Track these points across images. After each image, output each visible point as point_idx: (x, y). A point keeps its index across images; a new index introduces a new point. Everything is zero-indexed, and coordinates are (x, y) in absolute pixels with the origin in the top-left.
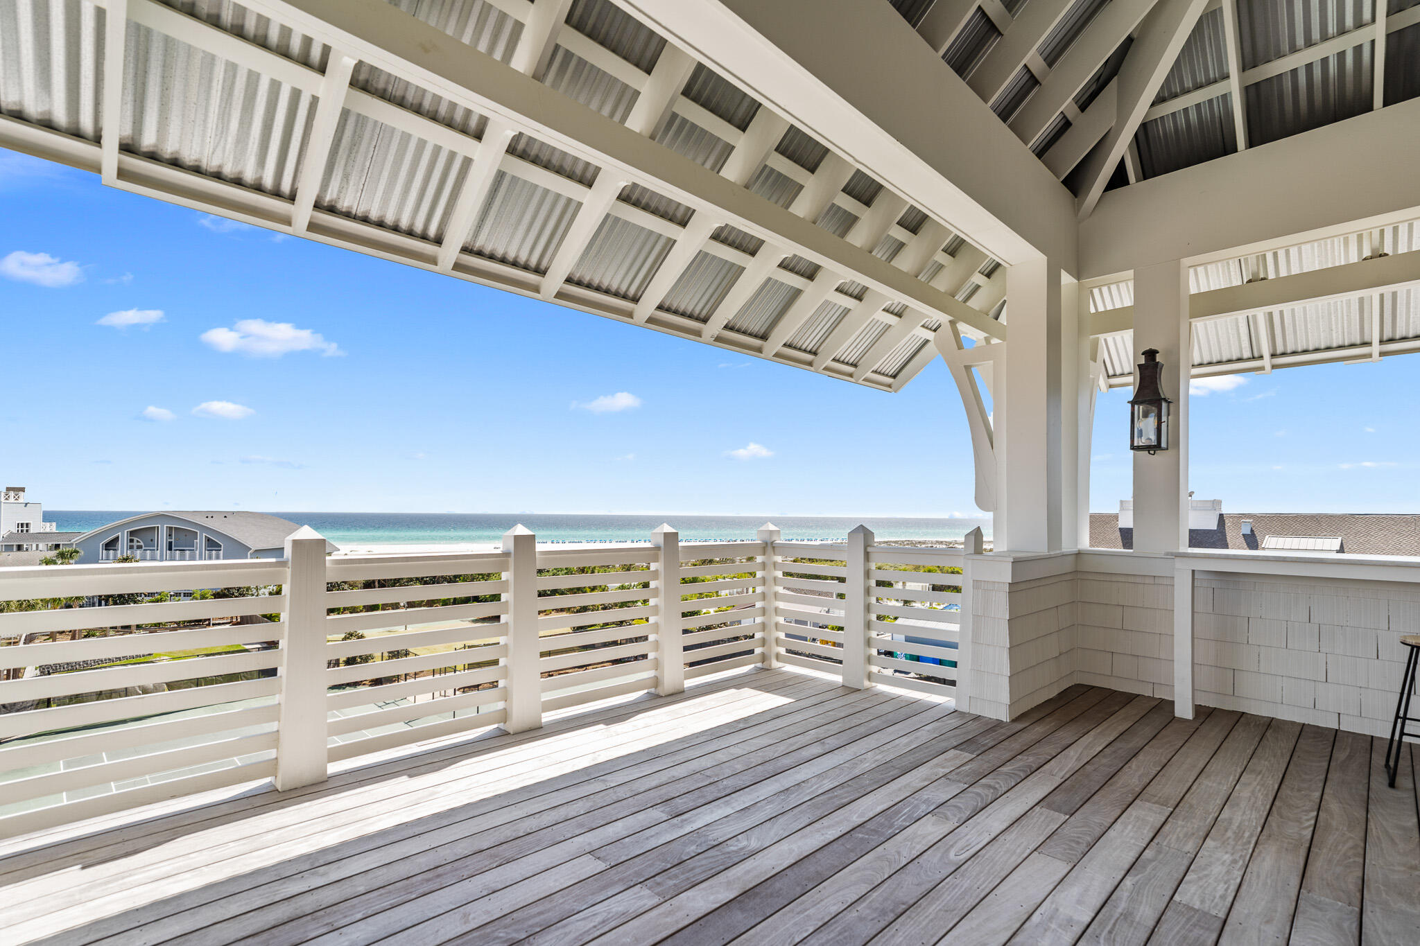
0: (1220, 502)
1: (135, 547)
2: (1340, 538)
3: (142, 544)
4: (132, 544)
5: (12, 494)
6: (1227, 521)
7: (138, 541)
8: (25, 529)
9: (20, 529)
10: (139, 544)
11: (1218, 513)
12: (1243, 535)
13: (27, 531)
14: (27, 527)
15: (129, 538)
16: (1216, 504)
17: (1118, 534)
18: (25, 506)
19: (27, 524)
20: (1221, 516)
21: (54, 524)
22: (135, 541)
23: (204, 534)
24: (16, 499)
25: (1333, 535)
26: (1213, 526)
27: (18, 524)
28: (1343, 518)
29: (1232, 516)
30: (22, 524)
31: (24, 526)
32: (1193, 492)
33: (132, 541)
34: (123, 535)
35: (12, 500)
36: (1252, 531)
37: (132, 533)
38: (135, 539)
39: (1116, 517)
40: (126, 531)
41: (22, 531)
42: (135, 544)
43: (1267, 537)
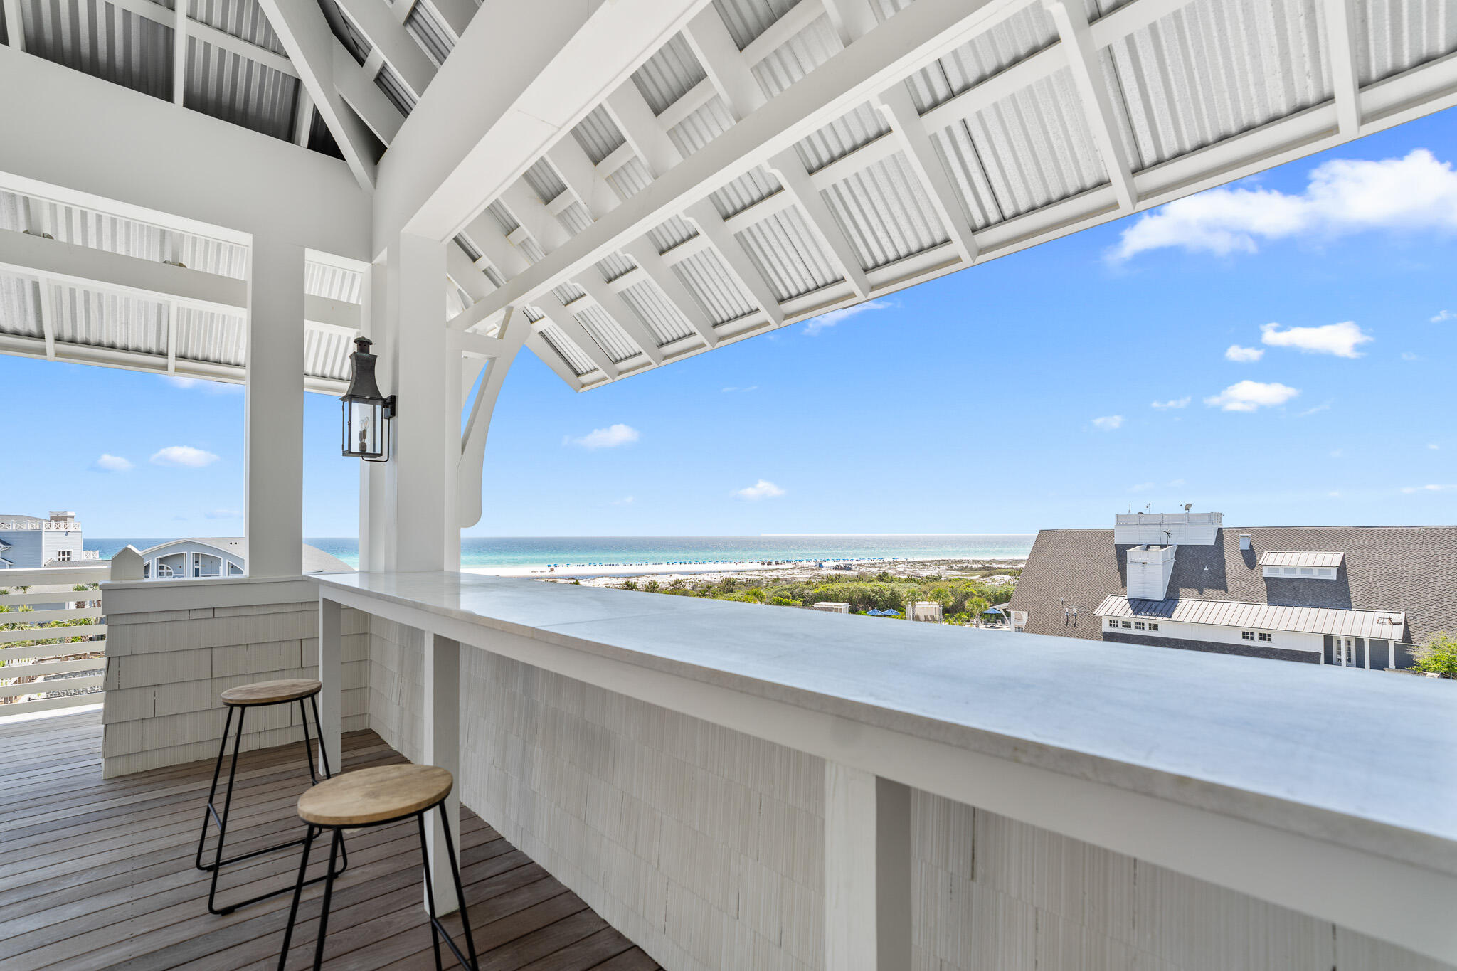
0: (1220, 515)
1: (165, 574)
2: (1342, 554)
3: (171, 570)
4: (162, 571)
5: (53, 523)
6: (1225, 536)
7: (168, 568)
8: (66, 557)
9: (61, 557)
10: (169, 571)
11: (1216, 527)
12: (1242, 551)
13: (68, 559)
14: (68, 555)
15: (159, 565)
16: (1216, 516)
17: (1114, 551)
18: (66, 535)
19: (68, 553)
20: (1220, 530)
21: (97, 552)
22: (165, 568)
23: (227, 561)
24: (58, 528)
25: (1335, 551)
26: (1211, 541)
27: (60, 552)
28: (1346, 531)
29: (1231, 530)
30: (64, 553)
31: (65, 555)
32: (1190, 505)
33: (162, 568)
34: (153, 561)
35: (53, 529)
36: (1251, 546)
37: (162, 560)
38: (166, 566)
39: (1112, 532)
40: (156, 558)
41: (64, 559)
42: (165, 571)
43: (1266, 552)
